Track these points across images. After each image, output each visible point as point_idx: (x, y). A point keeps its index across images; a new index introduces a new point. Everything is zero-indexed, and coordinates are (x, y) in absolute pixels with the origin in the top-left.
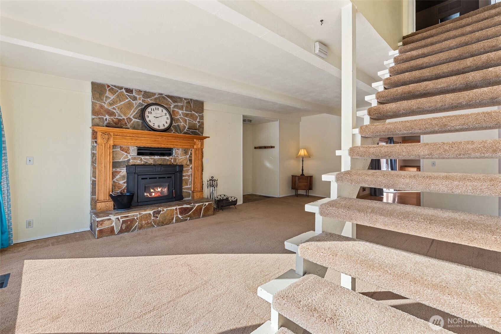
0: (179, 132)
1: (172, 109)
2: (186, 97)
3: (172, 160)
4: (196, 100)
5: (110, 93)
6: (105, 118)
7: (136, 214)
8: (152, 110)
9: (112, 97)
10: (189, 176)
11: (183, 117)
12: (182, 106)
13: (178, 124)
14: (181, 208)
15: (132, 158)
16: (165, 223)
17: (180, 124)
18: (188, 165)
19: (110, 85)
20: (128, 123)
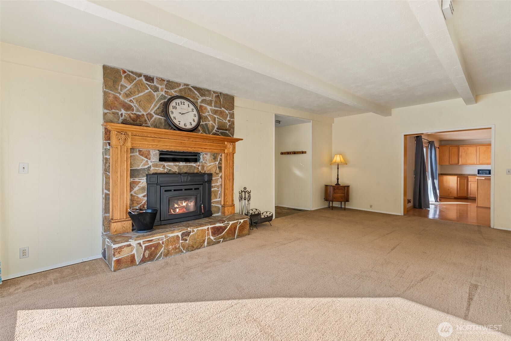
0: (208, 133)
1: (199, 104)
2: (215, 90)
3: (200, 168)
4: (225, 94)
5: (127, 81)
6: (120, 113)
7: (162, 237)
8: (176, 105)
9: (129, 86)
10: (218, 187)
11: (212, 114)
12: (211, 101)
13: (206, 123)
14: (214, 227)
15: (153, 164)
16: (195, 247)
17: (208, 123)
18: (217, 174)
19: (126, 71)
20: (148, 120)
